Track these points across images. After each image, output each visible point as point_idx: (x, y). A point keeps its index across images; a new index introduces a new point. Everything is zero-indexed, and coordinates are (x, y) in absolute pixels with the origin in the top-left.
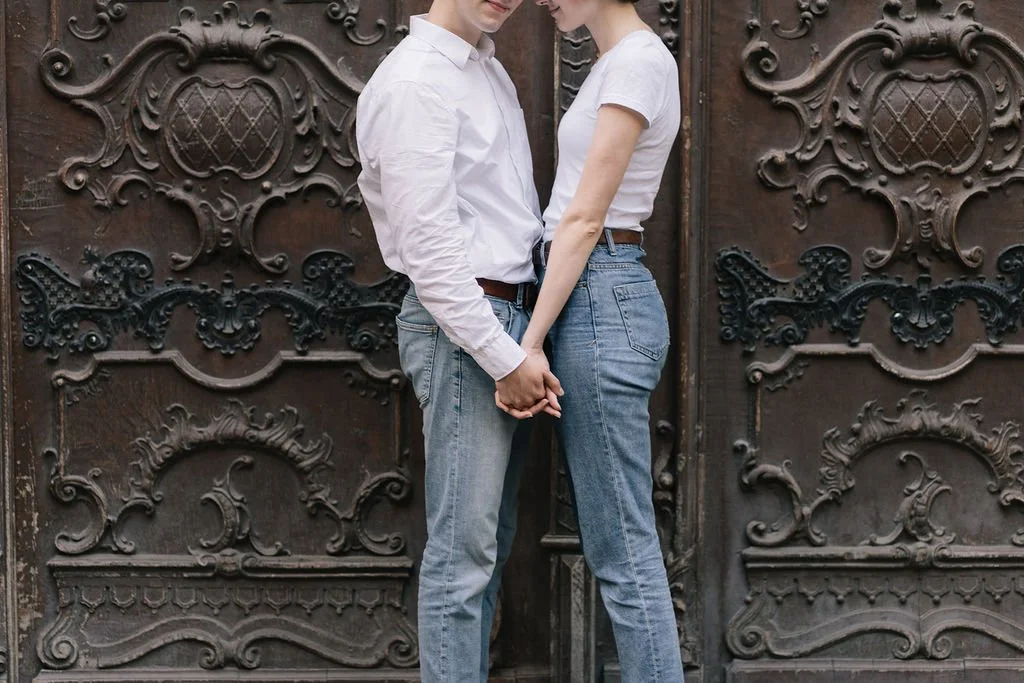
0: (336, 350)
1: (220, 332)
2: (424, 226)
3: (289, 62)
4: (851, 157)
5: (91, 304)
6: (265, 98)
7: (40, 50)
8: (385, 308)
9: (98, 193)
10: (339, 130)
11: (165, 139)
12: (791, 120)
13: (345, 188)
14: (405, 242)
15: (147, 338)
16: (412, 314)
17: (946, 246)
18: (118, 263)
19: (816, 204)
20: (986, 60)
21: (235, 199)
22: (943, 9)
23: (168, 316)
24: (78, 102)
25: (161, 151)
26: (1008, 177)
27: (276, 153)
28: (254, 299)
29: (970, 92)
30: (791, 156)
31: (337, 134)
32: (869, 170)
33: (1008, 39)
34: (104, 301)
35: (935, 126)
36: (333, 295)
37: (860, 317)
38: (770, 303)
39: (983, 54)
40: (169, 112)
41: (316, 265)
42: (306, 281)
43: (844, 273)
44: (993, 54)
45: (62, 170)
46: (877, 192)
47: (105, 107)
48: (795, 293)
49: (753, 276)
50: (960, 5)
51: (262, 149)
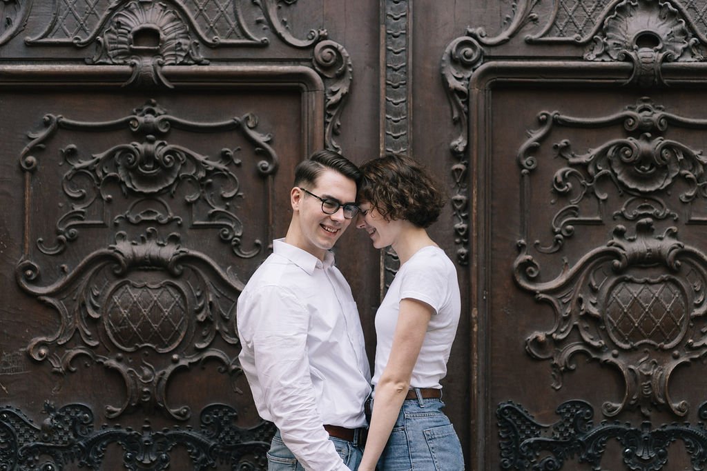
1: (140, 462)
2: (286, 388)
3: (194, 271)
4: (592, 337)
5: (49, 442)
6: (175, 295)
7: (16, 261)
8: (260, 445)
9: (55, 363)
10: (228, 318)
11: (104, 325)
12: (549, 311)
13: (231, 359)
14: (272, 400)
15: (88, 467)
16: (278, 450)
17: (661, 400)
19: (567, 370)
20: (686, 268)
21: (153, 367)
22: (655, 231)
23: (103, 451)
24: (42, 298)
25: (100, 334)
26: (704, 351)
27: (182, 334)
28: (165, 438)
29: (676, 291)
30: (547, 336)
31: (226, 321)
32: (605, 346)
33: (702, 254)
34: (58, 440)
35: (652, 315)
36: (221, 436)
37: (600, 452)
38: (535, 441)
39: (684, 263)
40: (107, 305)
41: (210, 414)
42: (202, 425)
43: (589, 420)
44: (692, 265)
45: (30, 347)
46: (611, 362)
47: (61, 301)
48: (553, 434)
49: (523, 422)
50: (668, 229)
51: (173, 331)
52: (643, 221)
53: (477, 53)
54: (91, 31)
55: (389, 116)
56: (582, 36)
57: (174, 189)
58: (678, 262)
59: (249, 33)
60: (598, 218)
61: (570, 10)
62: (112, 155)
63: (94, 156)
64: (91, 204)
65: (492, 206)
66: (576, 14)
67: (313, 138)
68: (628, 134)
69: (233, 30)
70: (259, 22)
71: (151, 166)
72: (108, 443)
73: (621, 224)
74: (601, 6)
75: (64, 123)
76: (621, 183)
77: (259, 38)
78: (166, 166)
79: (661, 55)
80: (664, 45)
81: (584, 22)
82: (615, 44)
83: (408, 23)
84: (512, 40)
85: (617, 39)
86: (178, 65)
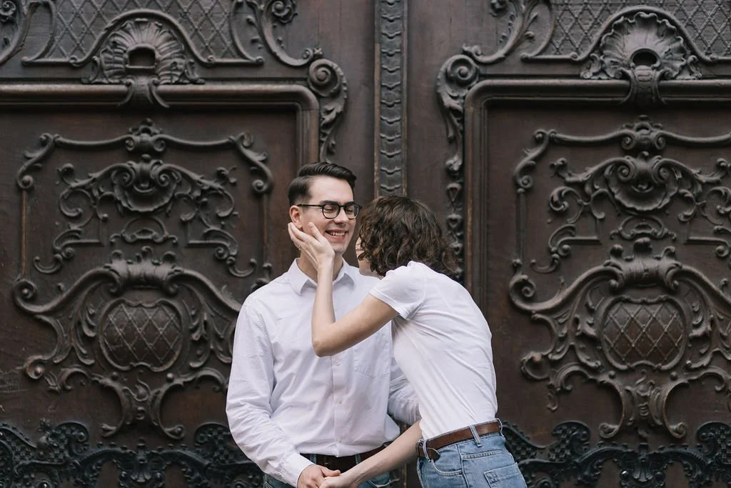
1: (135, 481)
4: (588, 358)
5: (45, 460)
6: (170, 314)
7: (13, 280)
9: (51, 381)
10: (222, 337)
11: (99, 343)
12: (545, 331)
15: (83, 485)
17: (659, 422)
19: (564, 391)
20: (684, 288)
21: (147, 386)
22: (653, 251)
23: (99, 470)
24: (39, 317)
25: (96, 352)
26: (703, 373)
27: (177, 353)
28: (160, 458)
29: (674, 311)
30: (545, 357)
31: (220, 340)
32: (599, 368)
33: (700, 274)
34: (53, 458)
35: (649, 336)
36: (216, 455)
37: (597, 473)
38: (531, 463)
39: (682, 284)
40: (102, 324)
41: (203, 433)
42: (197, 444)
43: (585, 441)
44: (691, 285)
45: (26, 365)
46: (608, 383)
47: (57, 320)
48: (549, 456)
49: (519, 444)
50: (666, 248)
51: (167, 350)
52: (640, 240)
53: (472, 71)
54: (87, 51)
55: (383, 135)
56: (579, 54)
57: (169, 208)
58: (676, 282)
59: (244, 53)
60: (595, 238)
61: (567, 27)
62: (108, 174)
63: (90, 175)
64: (87, 224)
65: (488, 226)
66: (572, 31)
67: (308, 157)
68: (626, 153)
69: (228, 49)
70: (254, 41)
71: (147, 185)
72: (103, 462)
73: (618, 243)
74: (598, 24)
75: (61, 143)
76: (619, 203)
77: (254, 57)
78: (161, 185)
79: (658, 73)
80: (661, 62)
81: (580, 40)
82: (612, 61)
83: (402, 41)
84: (507, 59)
85: (614, 57)
86: (174, 84)
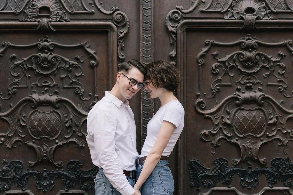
0: (77, 190)
1: (43, 185)
2: (106, 152)
3: (65, 106)
4: (227, 132)
5: (5, 176)
6: (57, 116)
8: (92, 177)
9: (7, 144)
11: (27, 128)
12: (210, 122)
13: (80, 142)
15: (21, 187)
16: (99, 179)
17: (256, 158)
18: (13, 164)
20: (266, 104)
21: (47, 145)
22: (253, 89)
23: (27, 180)
24: (2, 117)
25: (26, 132)
26: (273, 138)
27: (60, 132)
28: (53, 174)
29: (262, 113)
30: (209, 132)
31: (77, 126)
32: (233, 136)
33: (272, 98)
34: (9, 175)
35: (252, 123)
36: (76, 173)
37: (231, 179)
38: (204, 175)
39: (265, 102)
40: (29, 120)
41: (71, 165)
42: (68, 169)
44: (268, 102)
46: (235, 142)
47: (10, 119)
48: (212, 172)
49: (199, 167)
50: (258, 88)
51: (56, 131)
52: (248, 85)
53: (180, 16)
54: (21, 8)
55: (144, 42)
56: (223, 9)
57: (56, 72)
58: (263, 102)
59: (87, 8)
60: (230, 84)
62: (30, 58)
63: (23, 59)
64: (22, 79)
65: (186, 79)
67: (113, 51)
68: (242, 49)
69: (80, 7)
70: (90, 4)
71: (47, 63)
73: (239, 86)
75: (10, 45)
76: (239, 70)
77: (90, 10)
78: (53, 63)
79: (255, 17)
80: (256, 13)
81: (224, 4)
82: (236, 12)
83: (152, 4)
84: (194, 11)
85: (238, 11)
86: (57, 21)
